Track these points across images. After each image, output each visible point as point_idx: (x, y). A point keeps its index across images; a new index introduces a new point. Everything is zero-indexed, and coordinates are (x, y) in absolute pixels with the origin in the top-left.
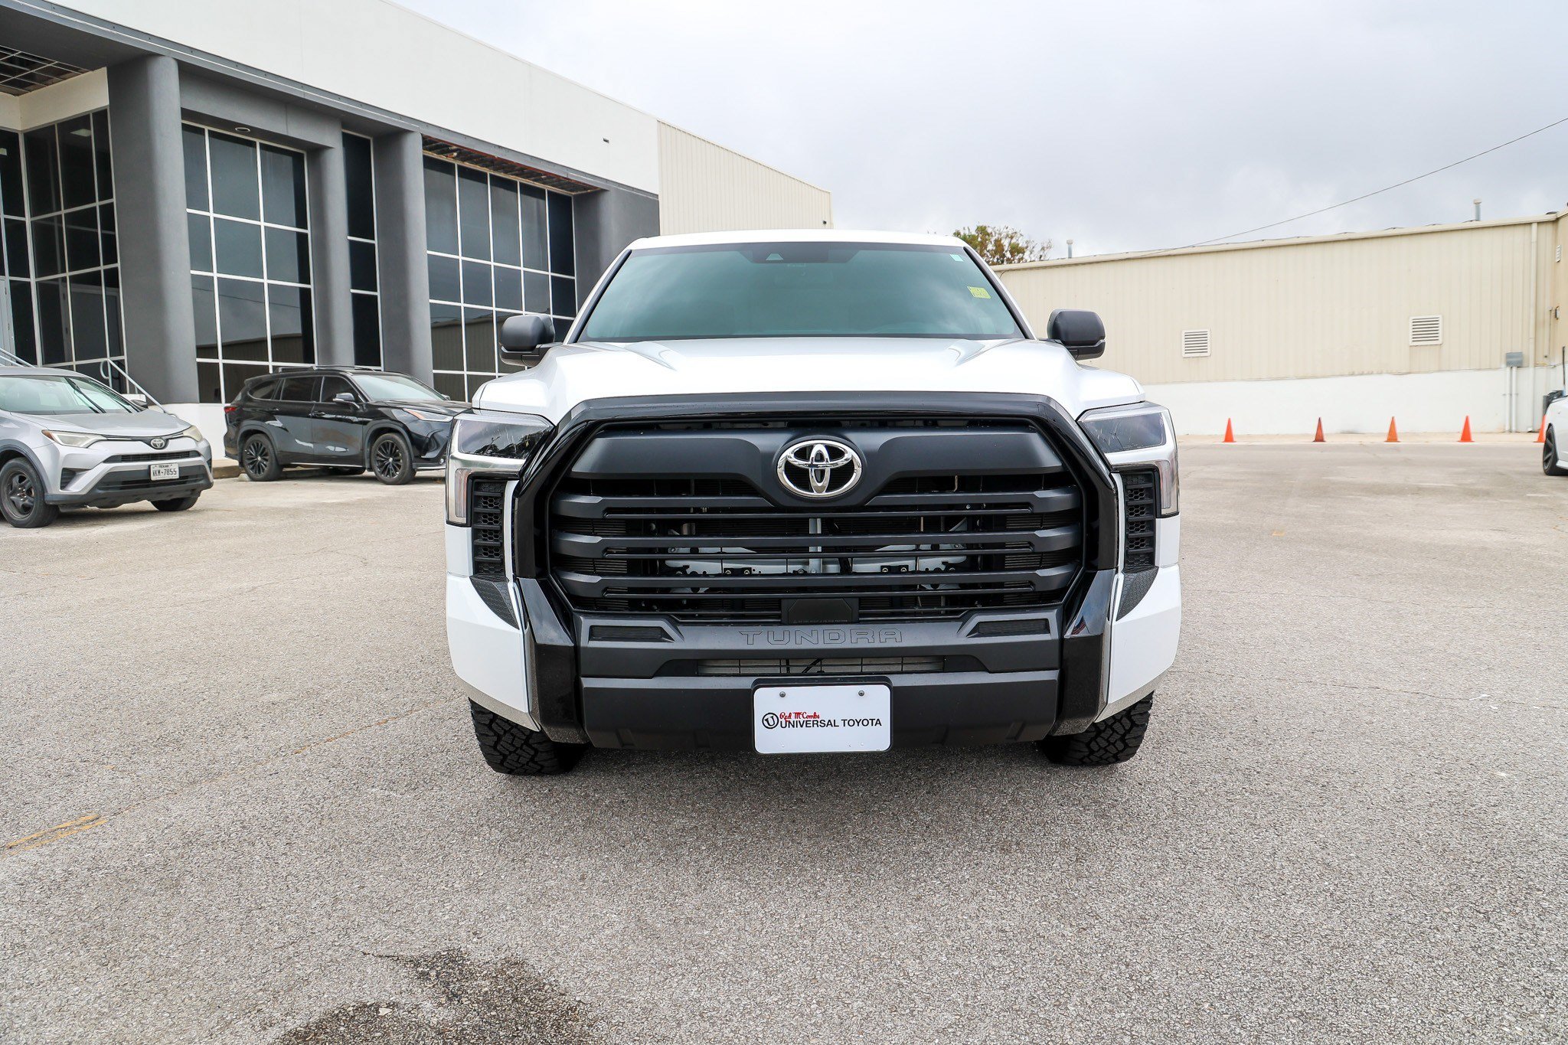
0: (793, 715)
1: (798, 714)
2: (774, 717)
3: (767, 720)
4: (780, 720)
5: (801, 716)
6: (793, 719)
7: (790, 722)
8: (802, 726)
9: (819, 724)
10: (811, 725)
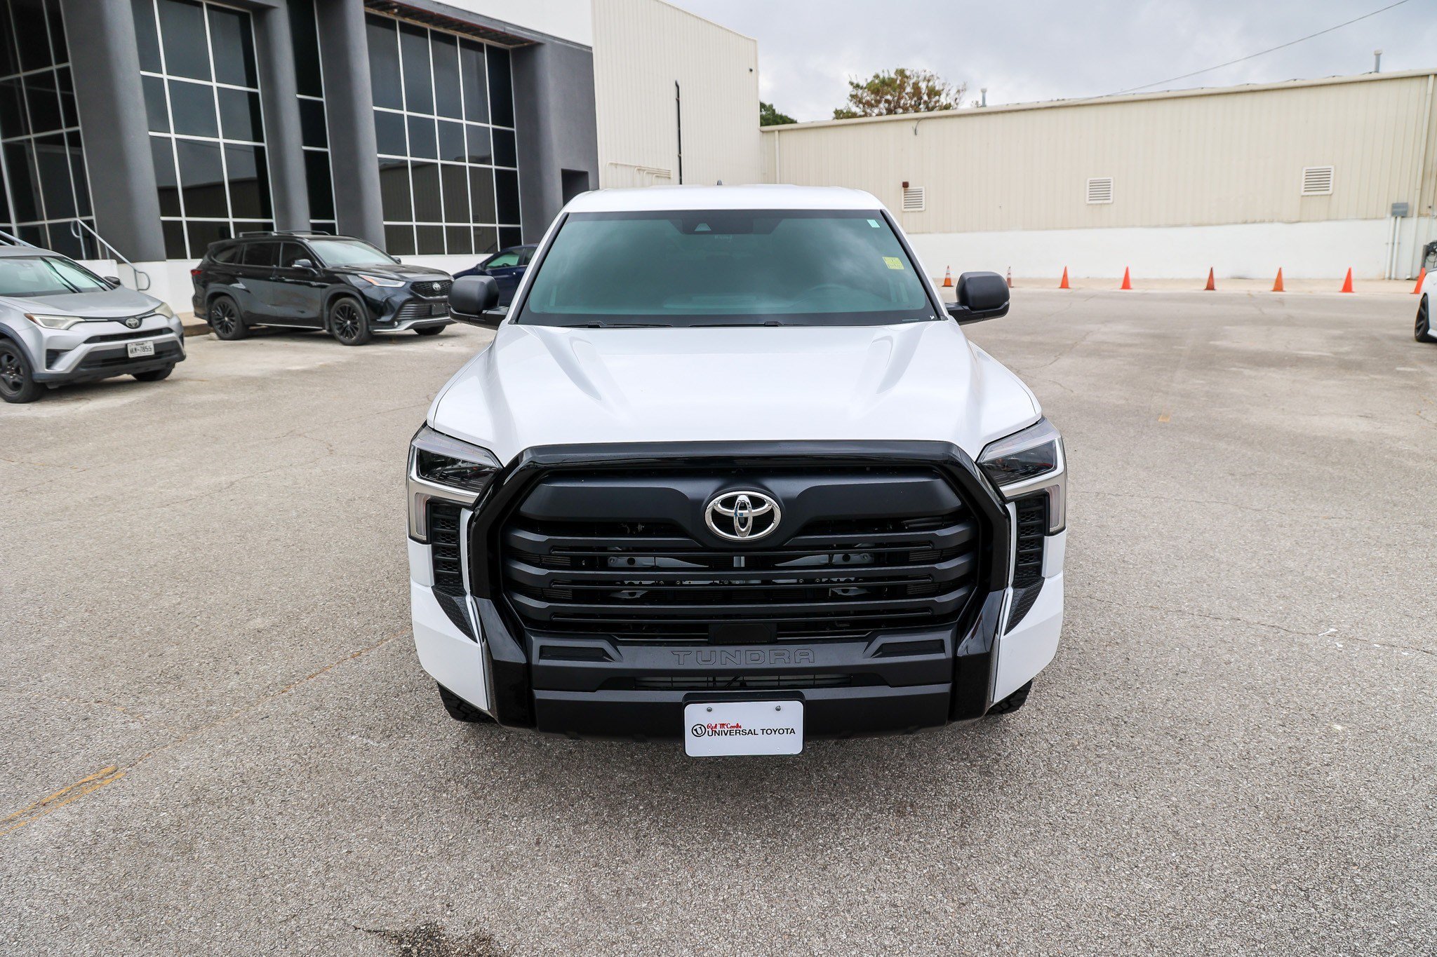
0: (718, 726)
1: (722, 725)
2: (702, 727)
3: (696, 730)
4: (707, 730)
5: (725, 726)
6: (718, 729)
7: (715, 732)
8: (726, 735)
9: (741, 732)
10: (734, 734)
